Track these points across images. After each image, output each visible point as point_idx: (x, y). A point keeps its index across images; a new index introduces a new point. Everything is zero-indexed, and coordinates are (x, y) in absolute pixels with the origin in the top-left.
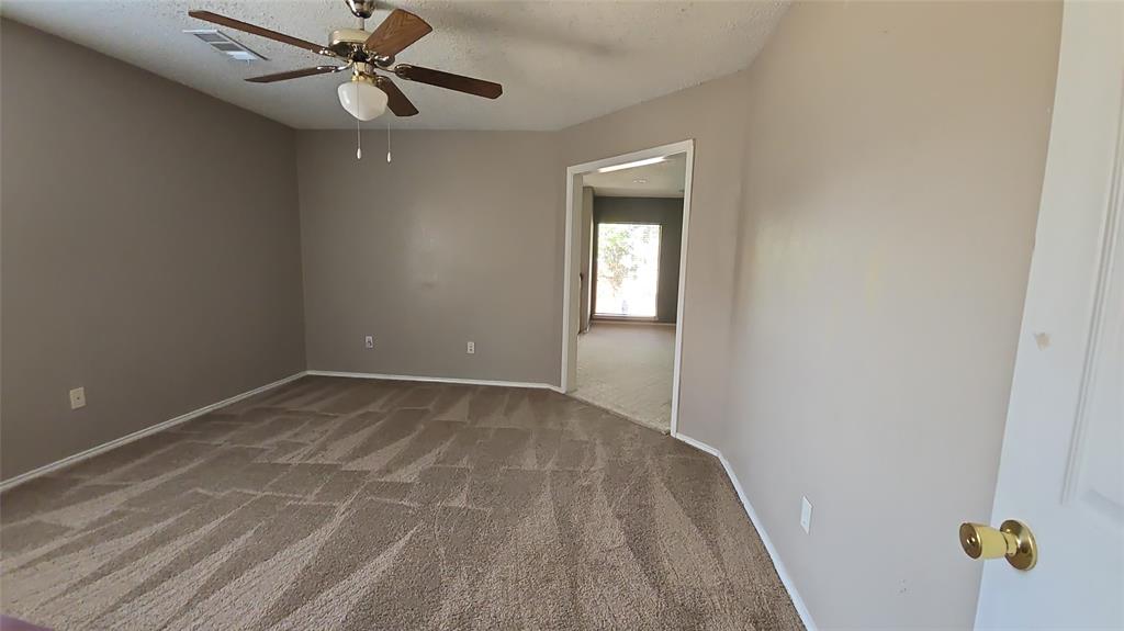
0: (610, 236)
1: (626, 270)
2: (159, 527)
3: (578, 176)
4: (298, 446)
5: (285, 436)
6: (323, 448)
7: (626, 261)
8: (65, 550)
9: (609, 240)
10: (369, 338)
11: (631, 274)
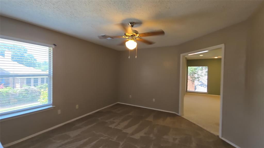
0: (191, 70)
1: (195, 78)
2: (85, 140)
3: (184, 56)
4: (114, 122)
5: (111, 120)
6: (119, 124)
7: (196, 76)
8: (69, 143)
9: (191, 71)
10: (130, 96)
11: (197, 79)
